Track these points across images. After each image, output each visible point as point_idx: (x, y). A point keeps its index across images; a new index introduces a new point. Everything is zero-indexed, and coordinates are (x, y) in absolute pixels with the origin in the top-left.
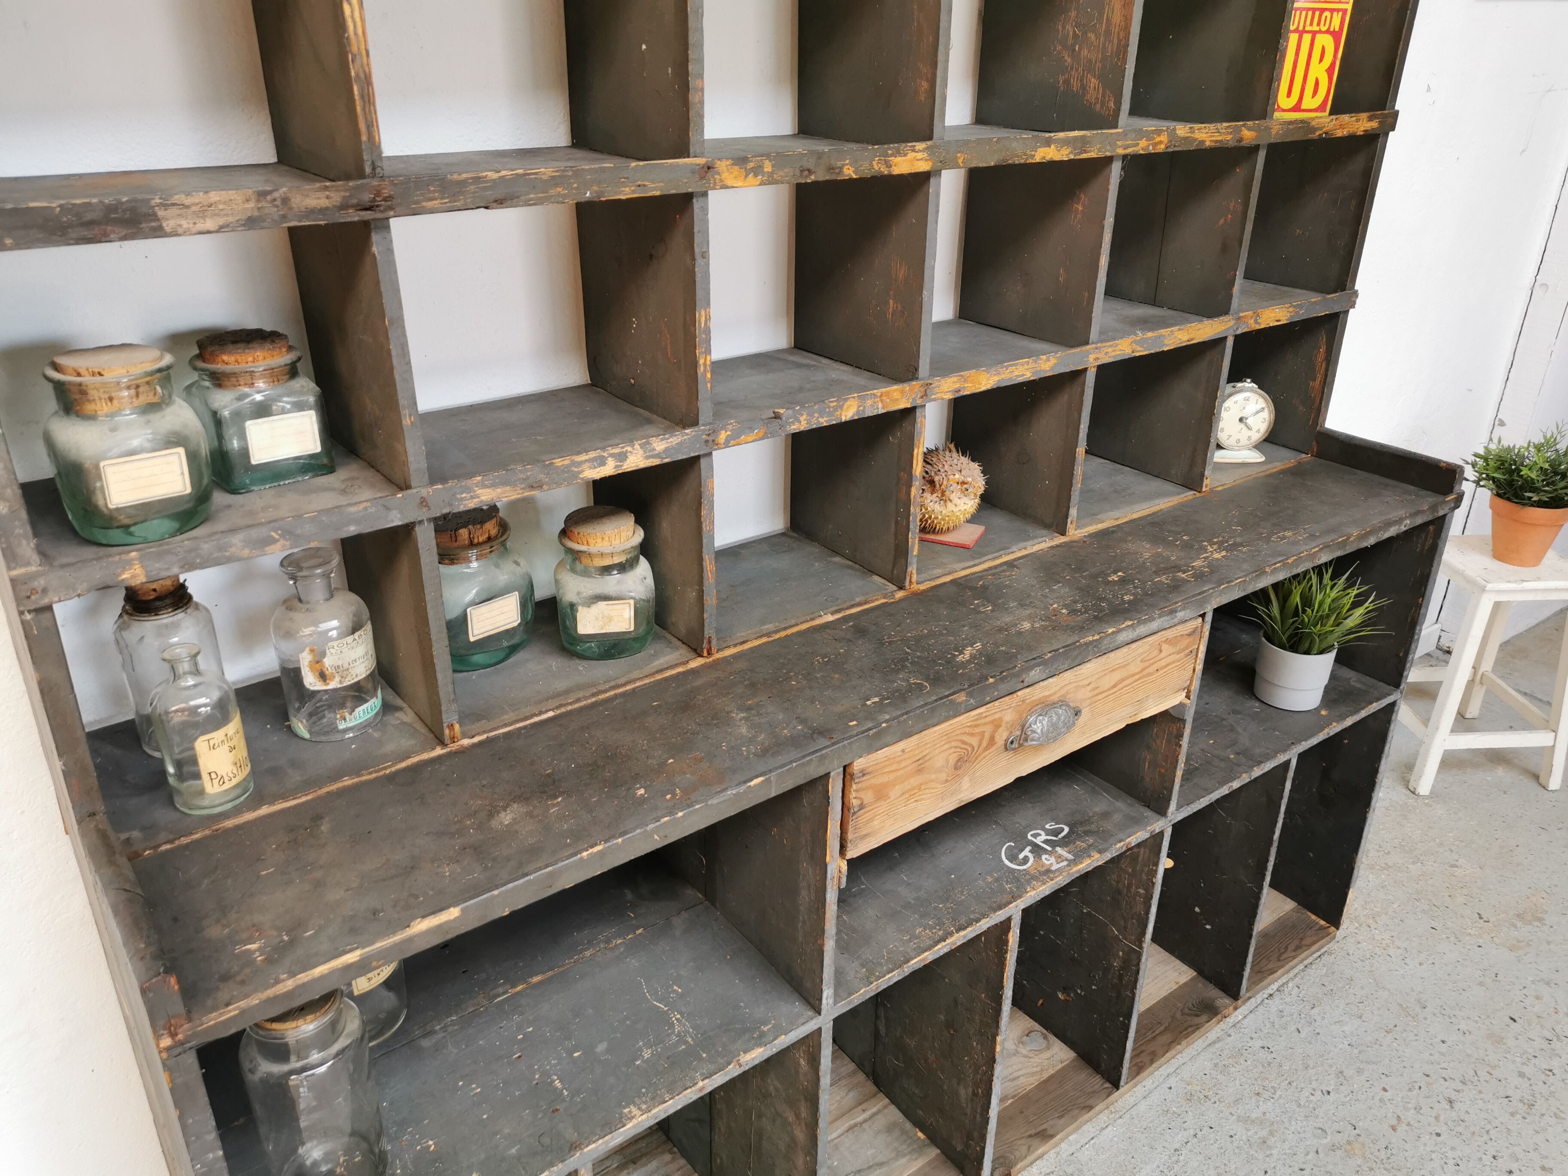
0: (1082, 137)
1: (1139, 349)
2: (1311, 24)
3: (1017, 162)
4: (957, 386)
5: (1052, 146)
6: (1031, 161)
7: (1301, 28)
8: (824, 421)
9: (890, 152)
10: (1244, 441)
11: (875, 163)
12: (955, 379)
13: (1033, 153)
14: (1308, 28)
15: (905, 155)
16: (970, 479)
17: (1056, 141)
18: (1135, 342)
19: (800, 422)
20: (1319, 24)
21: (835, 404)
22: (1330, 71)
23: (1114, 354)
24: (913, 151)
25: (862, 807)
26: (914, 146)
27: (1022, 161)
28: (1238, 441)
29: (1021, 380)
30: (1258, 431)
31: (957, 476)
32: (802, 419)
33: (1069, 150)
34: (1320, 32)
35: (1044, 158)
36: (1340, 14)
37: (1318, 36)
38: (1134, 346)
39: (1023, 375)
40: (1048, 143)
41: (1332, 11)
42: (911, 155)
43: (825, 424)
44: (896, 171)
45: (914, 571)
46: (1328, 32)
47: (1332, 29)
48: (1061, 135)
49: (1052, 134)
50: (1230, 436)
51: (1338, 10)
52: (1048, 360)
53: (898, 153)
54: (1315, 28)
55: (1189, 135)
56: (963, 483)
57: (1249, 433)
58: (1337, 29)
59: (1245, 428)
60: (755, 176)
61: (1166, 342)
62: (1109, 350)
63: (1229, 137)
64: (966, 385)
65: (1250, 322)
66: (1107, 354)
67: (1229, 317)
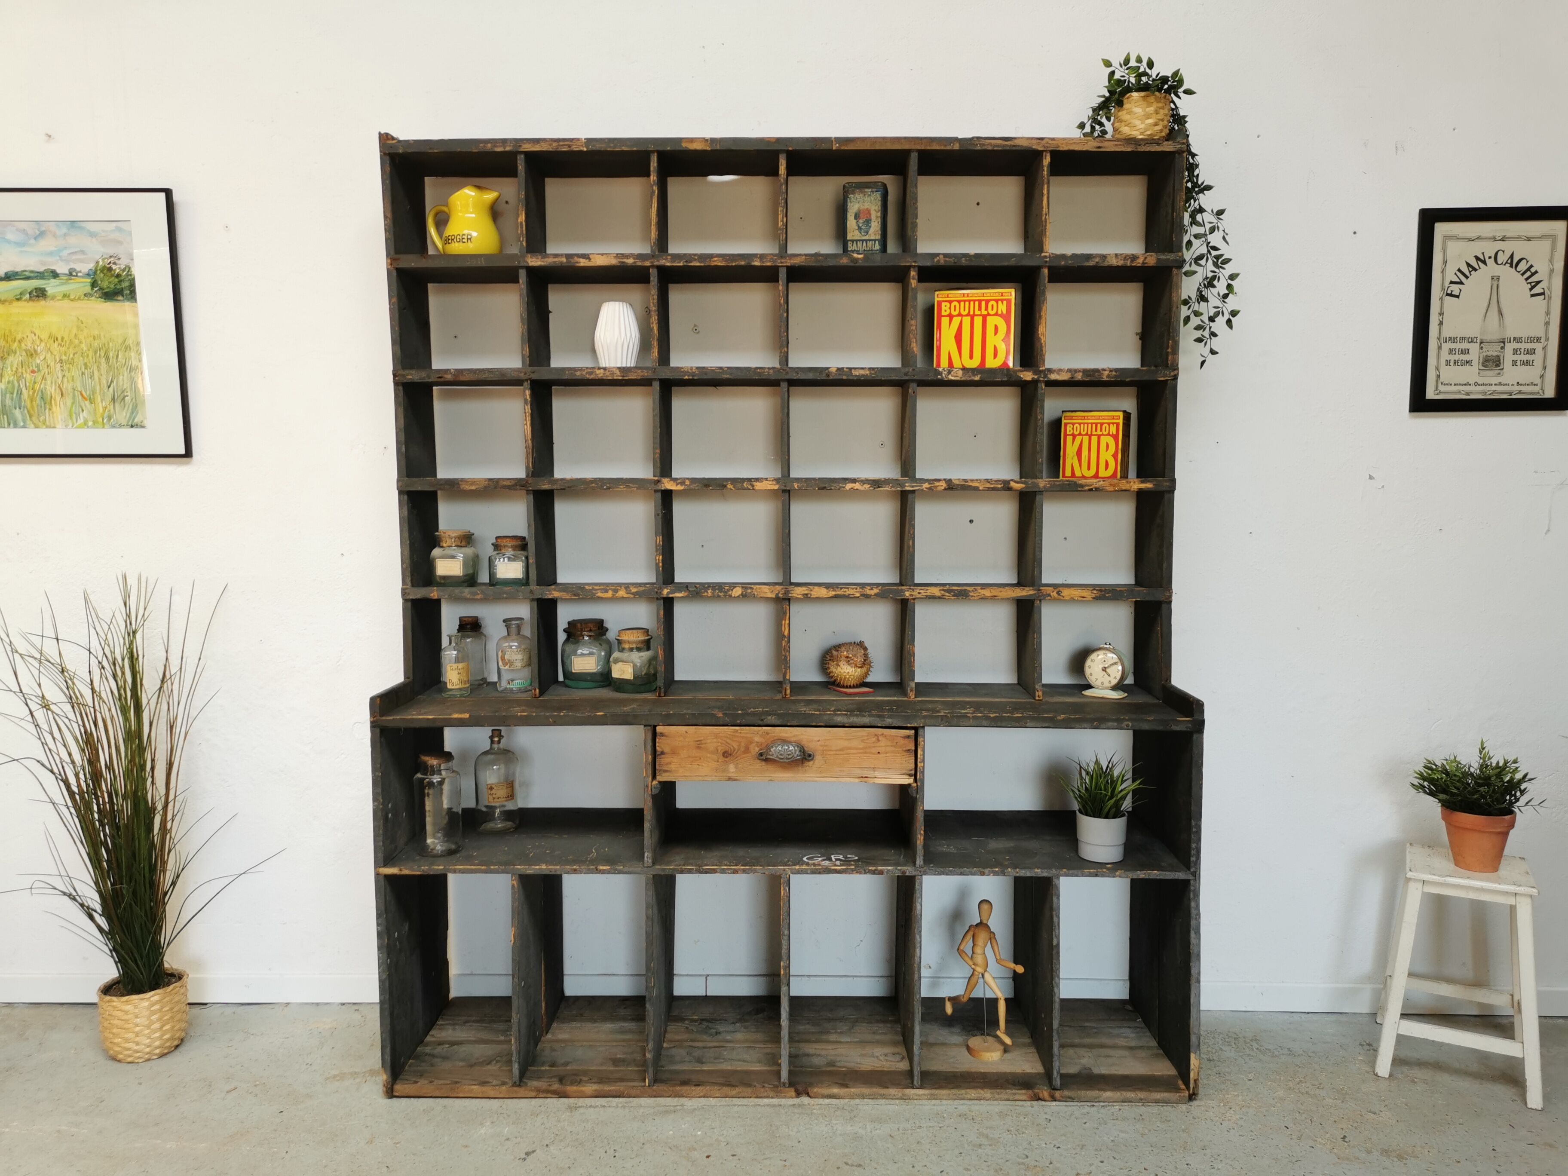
2: (1096, 430)
4: (806, 592)
5: (858, 483)
6: (843, 488)
7: (1089, 433)
8: (722, 595)
9: (757, 480)
10: (1107, 684)
11: (745, 484)
12: (804, 588)
13: (845, 485)
14: (1094, 433)
16: (851, 656)
17: (860, 481)
18: (943, 590)
19: (708, 593)
20: (1101, 430)
21: (728, 588)
22: (1115, 456)
23: (925, 594)
24: (767, 480)
25: (662, 753)
28: (1102, 683)
29: (852, 597)
30: (1115, 678)
31: (845, 653)
32: (709, 591)
33: (870, 485)
34: (1103, 435)
35: (852, 487)
36: (1115, 425)
37: (1102, 437)
38: (943, 592)
40: (854, 481)
41: (1109, 424)
42: (765, 482)
45: (788, 688)
46: (1109, 434)
47: (1111, 433)
50: (1097, 679)
51: (1113, 423)
52: (872, 589)
54: (1099, 433)
55: (964, 483)
56: (847, 657)
57: (1108, 679)
58: (1115, 433)
59: (1106, 675)
60: (682, 485)
61: (971, 594)
62: (921, 591)
63: (999, 486)
64: (812, 593)
65: (1052, 594)
66: (919, 593)
67: (1031, 588)
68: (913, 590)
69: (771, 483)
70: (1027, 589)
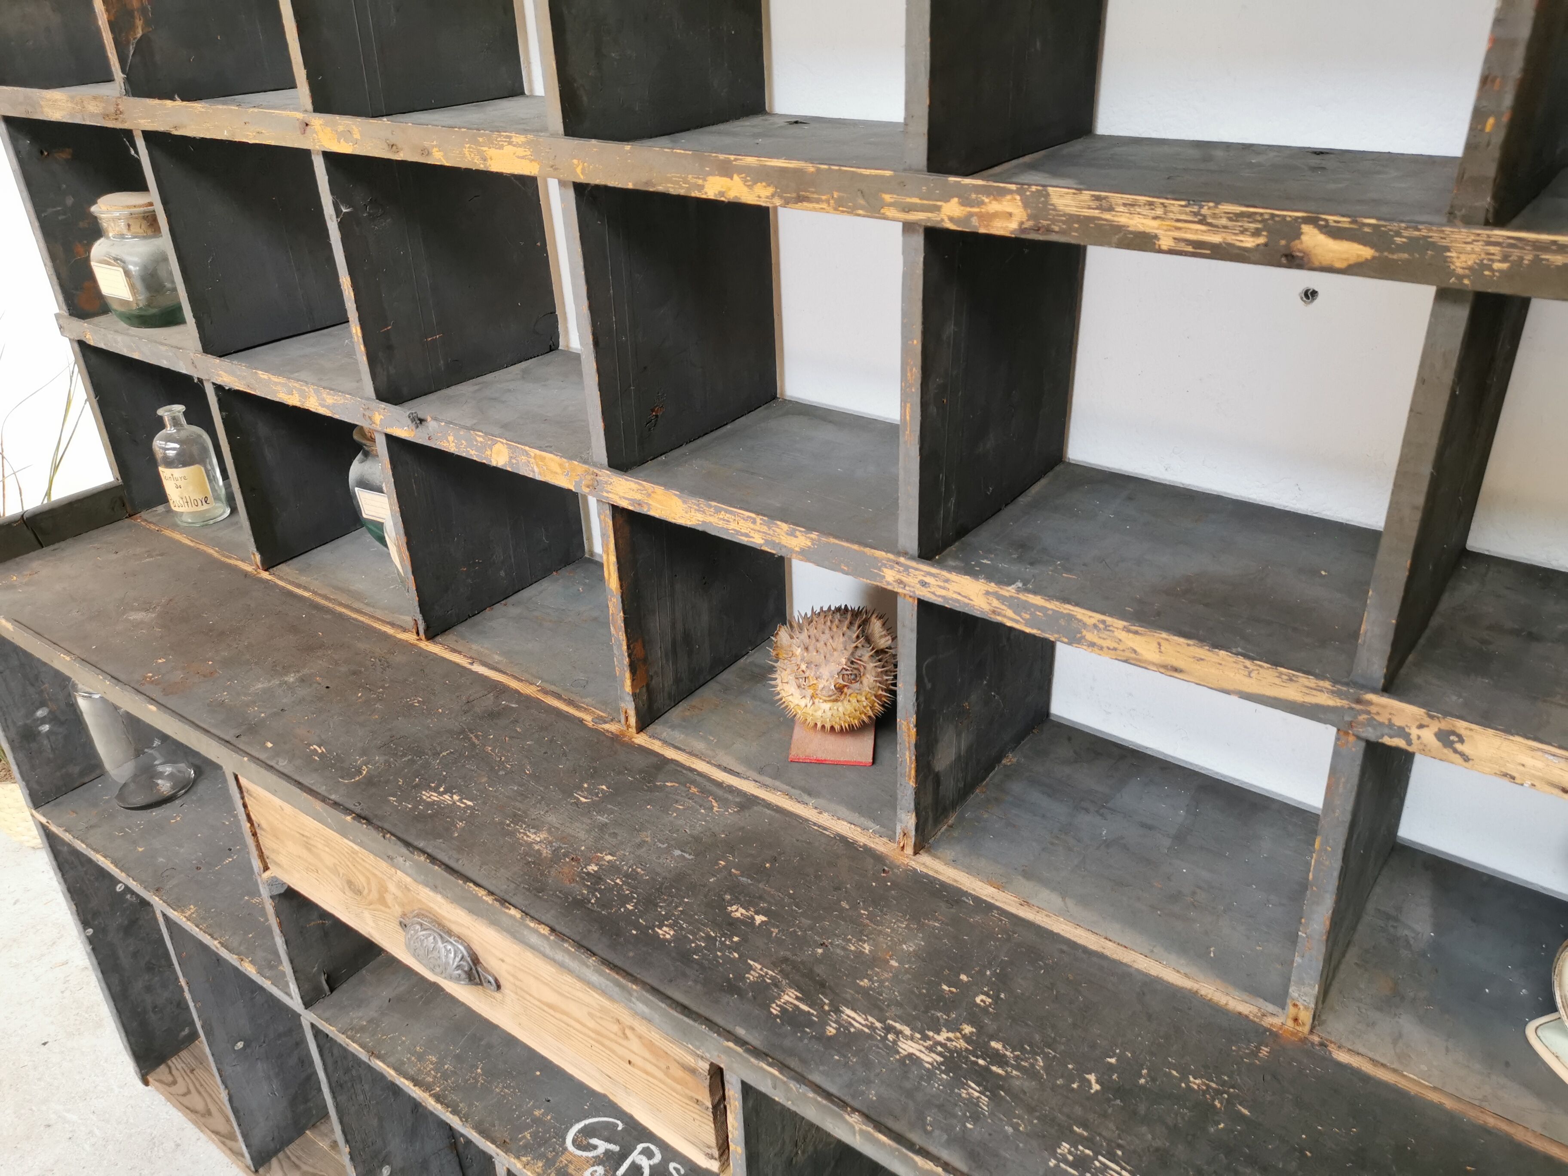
0: (796, 171)
1: (1010, 613)
3: (673, 191)
4: (638, 497)
5: (735, 177)
6: (695, 194)
8: (473, 454)
9: (481, 140)
11: (466, 151)
13: (700, 182)
15: (501, 147)
17: (741, 170)
18: (999, 597)
19: (448, 442)
21: (481, 439)
23: (943, 592)
24: (510, 143)
26: (510, 137)
27: (682, 192)
29: (744, 540)
32: (450, 439)
33: (770, 190)
35: (722, 194)
38: (996, 603)
39: (747, 535)
40: (726, 170)
42: (508, 149)
43: (475, 458)
44: (495, 167)
45: (631, 713)
48: (751, 160)
49: (732, 157)
52: (792, 534)
53: (491, 143)
55: (1096, 213)
60: (346, 141)
61: (1090, 636)
62: (928, 579)
63: (1249, 242)
64: (650, 502)
65: (1414, 732)
66: (924, 584)
67: (1327, 684)
68: (907, 568)
69: (521, 152)
70: (1311, 681)
